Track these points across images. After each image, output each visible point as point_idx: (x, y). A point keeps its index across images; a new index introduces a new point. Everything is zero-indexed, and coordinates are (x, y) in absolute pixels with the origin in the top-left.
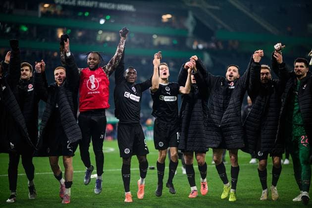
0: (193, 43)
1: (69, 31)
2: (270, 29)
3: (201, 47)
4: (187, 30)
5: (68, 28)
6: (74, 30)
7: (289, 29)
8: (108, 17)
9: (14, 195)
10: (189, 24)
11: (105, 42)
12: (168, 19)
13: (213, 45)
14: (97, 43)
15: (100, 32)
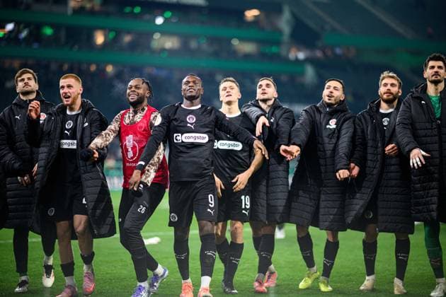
0: (289, 51)
1: (112, 35)
2: (400, 30)
3: (301, 56)
4: (280, 32)
5: (111, 30)
6: (119, 33)
7: (430, 30)
8: (168, 14)
9: (25, 281)
10: (284, 23)
11: (163, 50)
12: (255, 16)
13: (319, 54)
14: (153, 52)
15: (157, 36)
